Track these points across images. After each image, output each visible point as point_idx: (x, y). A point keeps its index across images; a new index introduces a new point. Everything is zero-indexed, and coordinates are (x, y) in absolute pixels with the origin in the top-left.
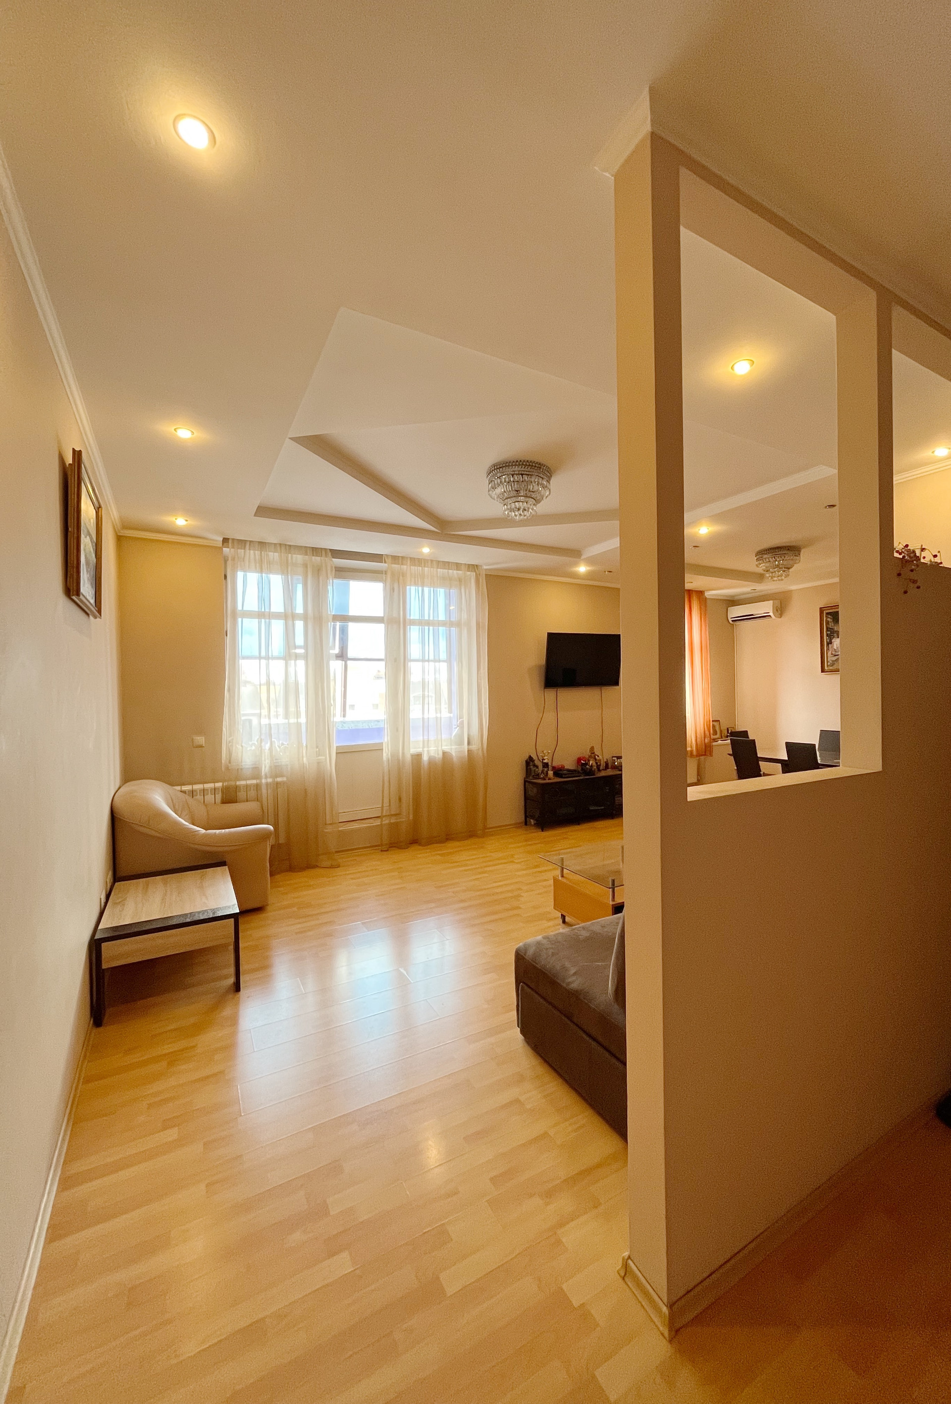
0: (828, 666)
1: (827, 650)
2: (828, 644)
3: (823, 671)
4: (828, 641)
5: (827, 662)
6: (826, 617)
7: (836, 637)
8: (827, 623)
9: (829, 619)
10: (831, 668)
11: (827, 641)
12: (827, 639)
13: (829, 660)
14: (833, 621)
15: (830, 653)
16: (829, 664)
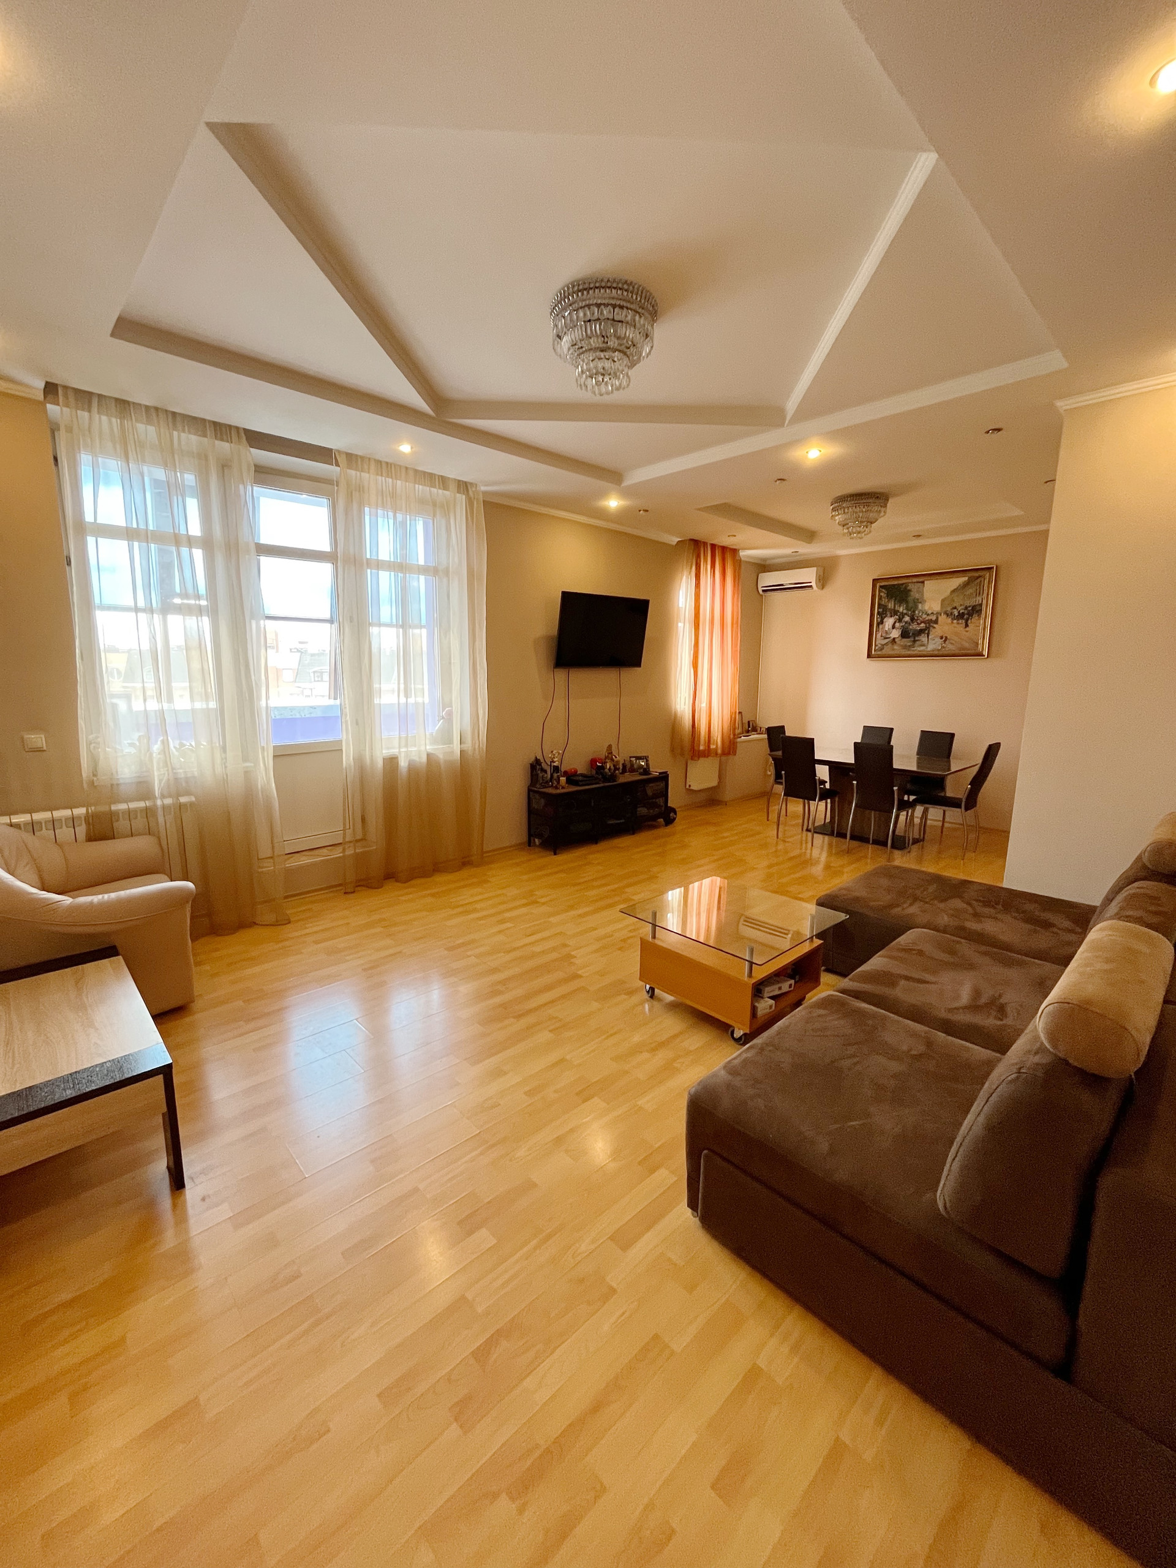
0: (875, 651)
1: (876, 631)
2: (878, 624)
3: (869, 656)
4: (879, 620)
5: (876, 646)
6: (880, 591)
7: (889, 615)
8: (880, 598)
9: (882, 594)
10: (879, 653)
11: (877, 620)
12: (877, 618)
13: (877, 643)
14: (887, 596)
15: (879, 636)
16: (877, 648)
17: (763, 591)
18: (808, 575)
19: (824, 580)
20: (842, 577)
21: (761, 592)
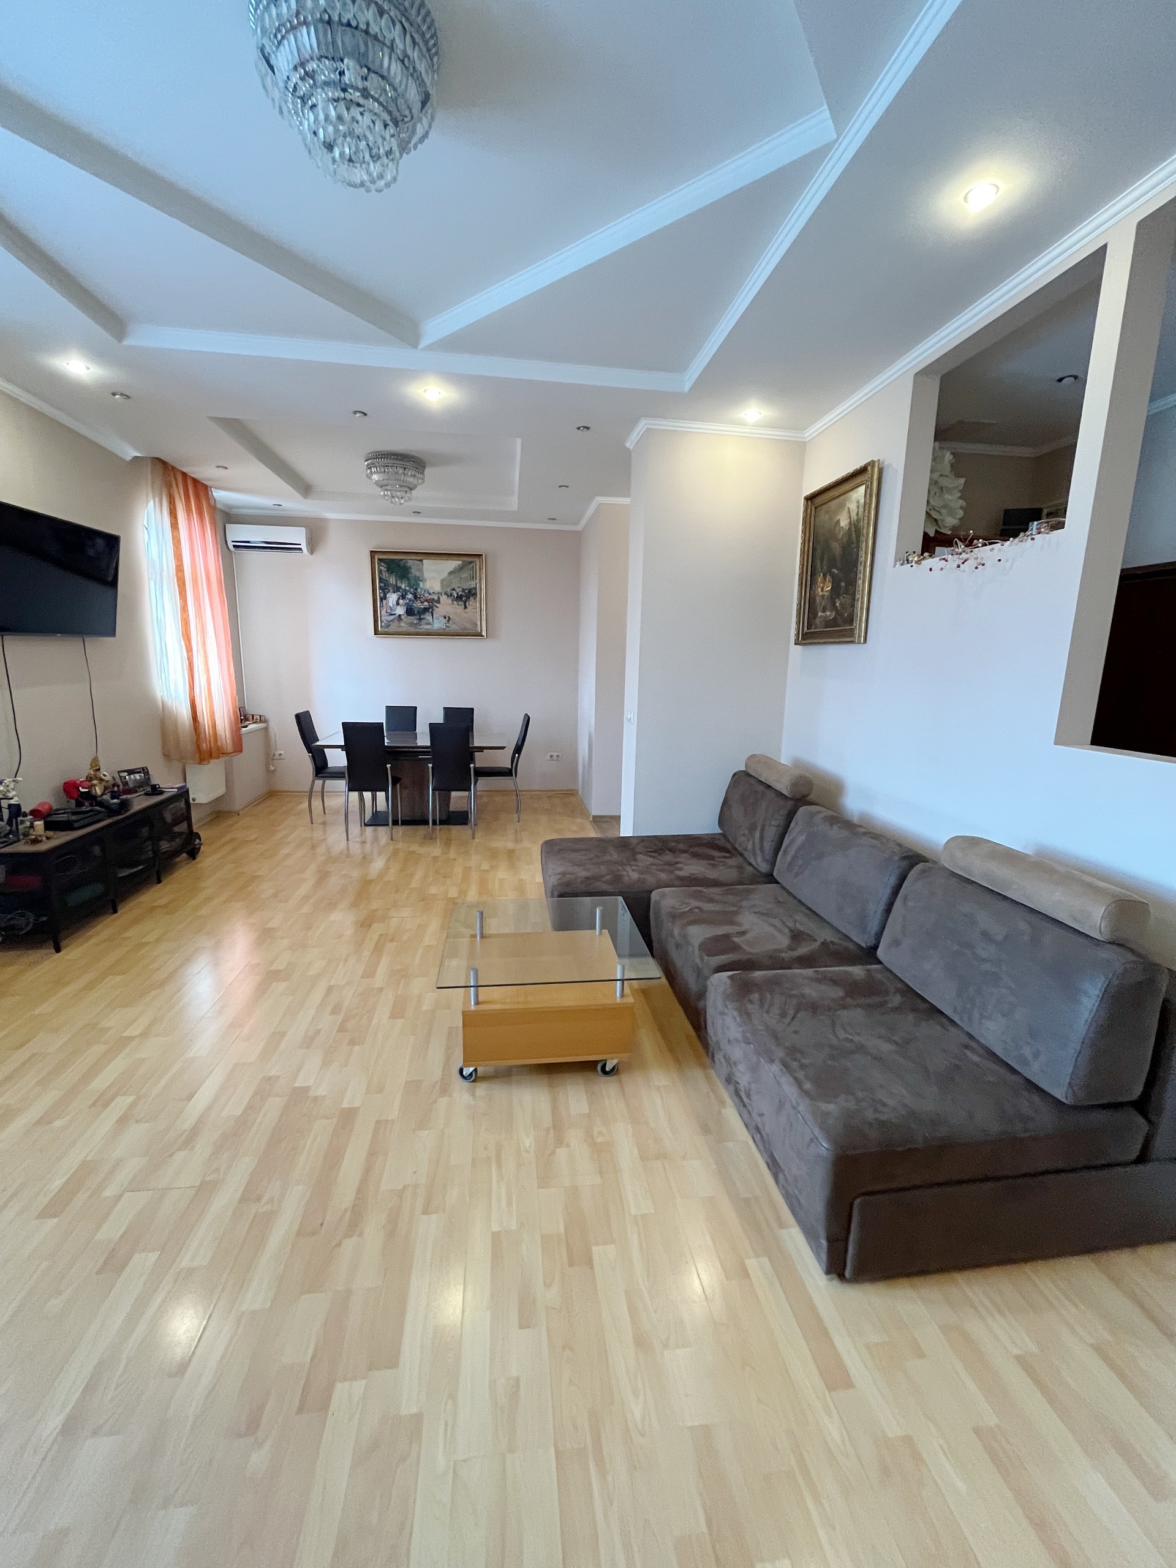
0: (381, 627)
1: (380, 607)
2: (381, 600)
3: (376, 632)
4: (382, 595)
5: (381, 622)
6: (378, 564)
7: (391, 591)
8: (380, 572)
9: (382, 568)
10: (386, 630)
11: (380, 597)
12: (380, 593)
13: (383, 618)
14: (388, 571)
15: (383, 612)
16: (383, 624)
17: (234, 546)
18: (296, 536)
19: (314, 543)
20: (334, 541)
21: (231, 548)
